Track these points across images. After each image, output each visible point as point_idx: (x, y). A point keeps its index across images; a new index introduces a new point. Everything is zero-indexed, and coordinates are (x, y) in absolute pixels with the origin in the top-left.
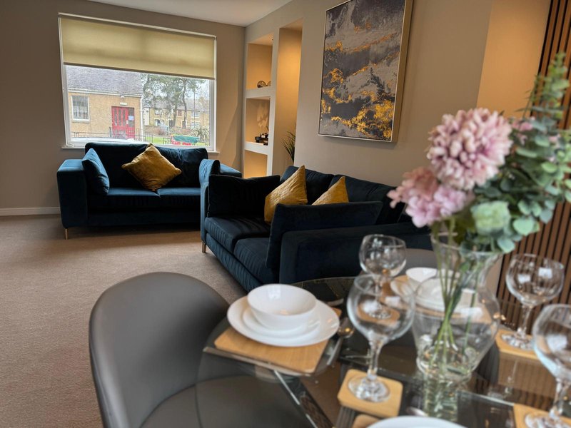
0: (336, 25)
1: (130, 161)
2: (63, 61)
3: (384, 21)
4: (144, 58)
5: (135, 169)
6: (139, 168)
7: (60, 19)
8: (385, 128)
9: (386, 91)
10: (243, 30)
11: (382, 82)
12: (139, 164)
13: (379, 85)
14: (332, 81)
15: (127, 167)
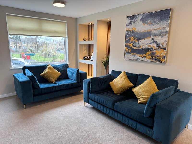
0: (132, 22)
1: (43, 72)
2: (8, 33)
3: (159, 22)
4: (41, 31)
5: (45, 75)
6: (47, 75)
7: (6, 16)
8: (162, 58)
9: (161, 46)
10: (76, 19)
11: (159, 43)
12: (47, 73)
13: (157, 44)
14: (131, 41)
15: (42, 75)
